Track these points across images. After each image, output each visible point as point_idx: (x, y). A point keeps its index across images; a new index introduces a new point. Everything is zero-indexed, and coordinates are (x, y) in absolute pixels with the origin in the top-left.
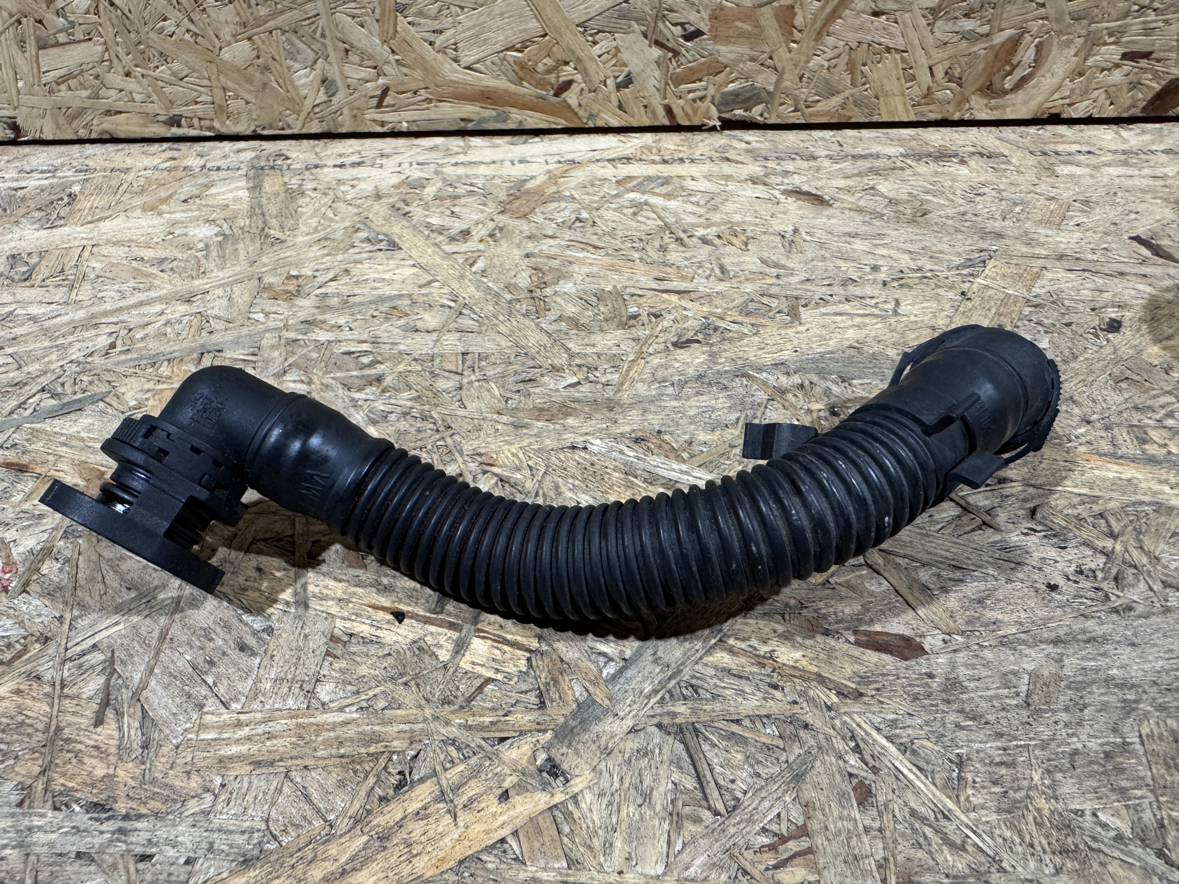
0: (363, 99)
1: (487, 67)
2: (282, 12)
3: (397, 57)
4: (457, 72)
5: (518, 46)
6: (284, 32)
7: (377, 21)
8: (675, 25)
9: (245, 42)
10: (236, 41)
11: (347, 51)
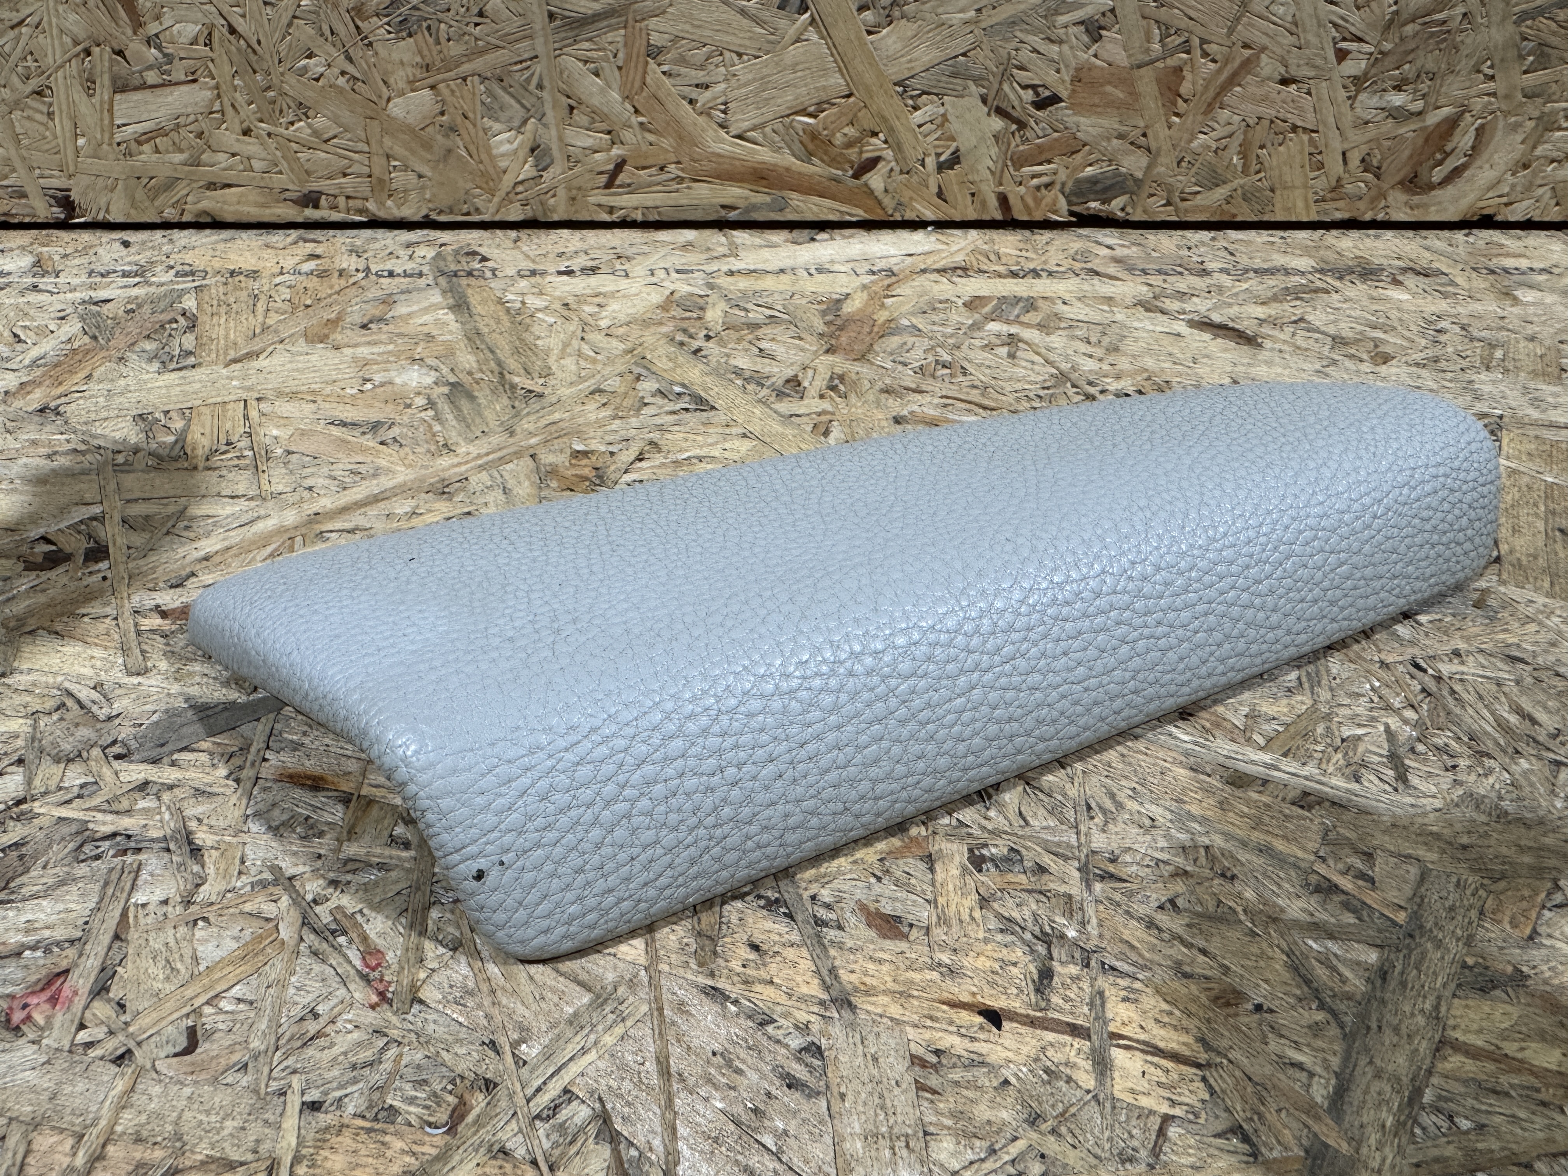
0: (587, 176)
1: (765, 135)
2: (482, 52)
3: (641, 119)
4: (723, 141)
5: (812, 109)
6: (484, 79)
7: (620, 68)
8: (1025, 87)
9: (426, 92)
10: (413, 91)
11: (572, 108)
